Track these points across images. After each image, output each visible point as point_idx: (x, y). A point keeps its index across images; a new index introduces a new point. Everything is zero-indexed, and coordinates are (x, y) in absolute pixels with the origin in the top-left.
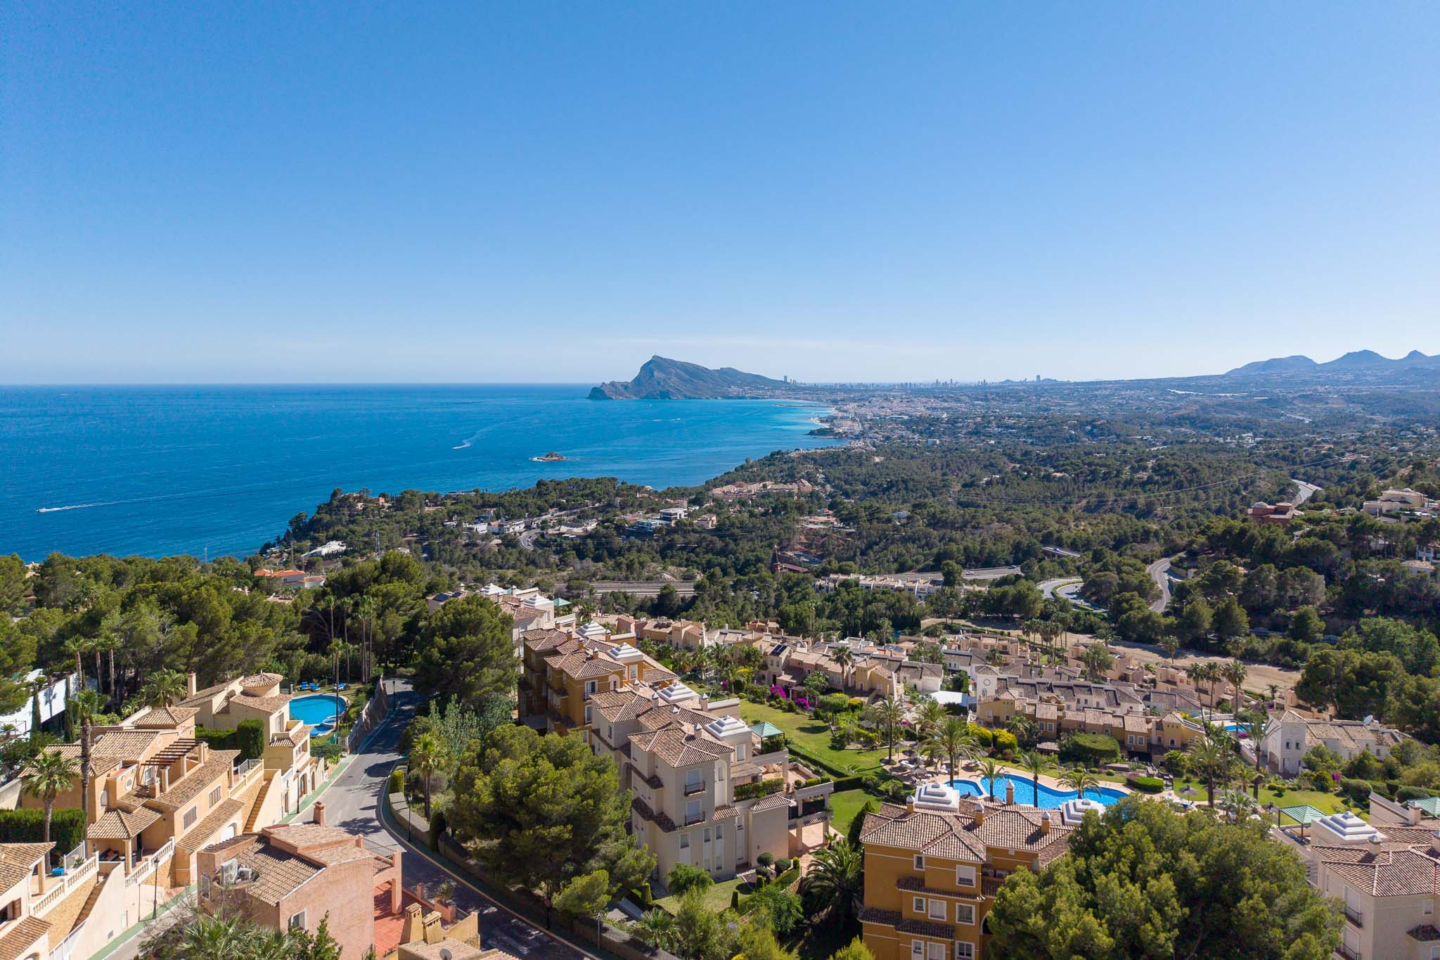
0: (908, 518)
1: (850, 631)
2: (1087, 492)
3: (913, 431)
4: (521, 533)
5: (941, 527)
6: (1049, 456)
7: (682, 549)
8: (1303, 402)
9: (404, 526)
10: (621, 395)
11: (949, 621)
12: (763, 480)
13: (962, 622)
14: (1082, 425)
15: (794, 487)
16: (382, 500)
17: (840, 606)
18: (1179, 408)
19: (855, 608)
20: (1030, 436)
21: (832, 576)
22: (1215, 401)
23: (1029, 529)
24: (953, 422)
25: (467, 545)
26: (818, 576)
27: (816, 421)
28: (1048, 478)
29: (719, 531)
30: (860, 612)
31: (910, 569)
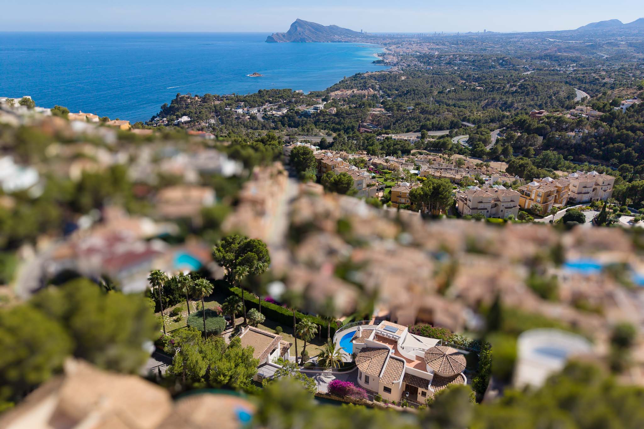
0: (413, 109)
1: (388, 154)
2: (489, 96)
3: (421, 62)
4: (257, 114)
5: (426, 113)
6: (478, 78)
7: (323, 122)
8: (608, 46)
9: (209, 110)
10: (282, 40)
11: (420, 151)
12: (352, 88)
13: (425, 151)
14: (498, 59)
15: (365, 92)
16: (197, 98)
17: (385, 146)
18: (548, 49)
19: (390, 146)
20: (474, 65)
21: (383, 135)
22: (567, 45)
23: (458, 115)
24: (439, 57)
25: (236, 118)
26: (378, 135)
27: (376, 55)
28: (474, 90)
29: (337, 115)
30: (392, 148)
31: (411, 131)
